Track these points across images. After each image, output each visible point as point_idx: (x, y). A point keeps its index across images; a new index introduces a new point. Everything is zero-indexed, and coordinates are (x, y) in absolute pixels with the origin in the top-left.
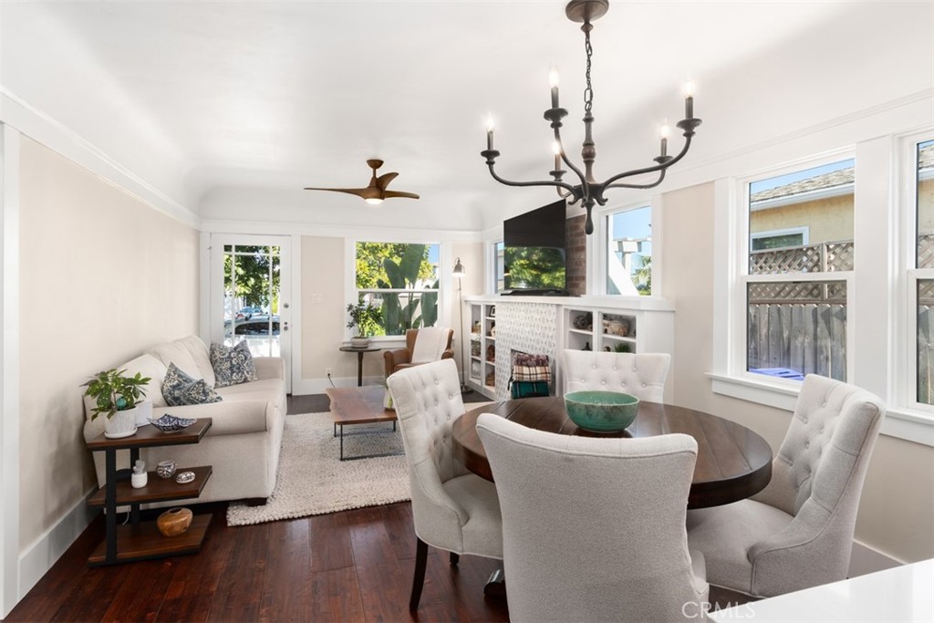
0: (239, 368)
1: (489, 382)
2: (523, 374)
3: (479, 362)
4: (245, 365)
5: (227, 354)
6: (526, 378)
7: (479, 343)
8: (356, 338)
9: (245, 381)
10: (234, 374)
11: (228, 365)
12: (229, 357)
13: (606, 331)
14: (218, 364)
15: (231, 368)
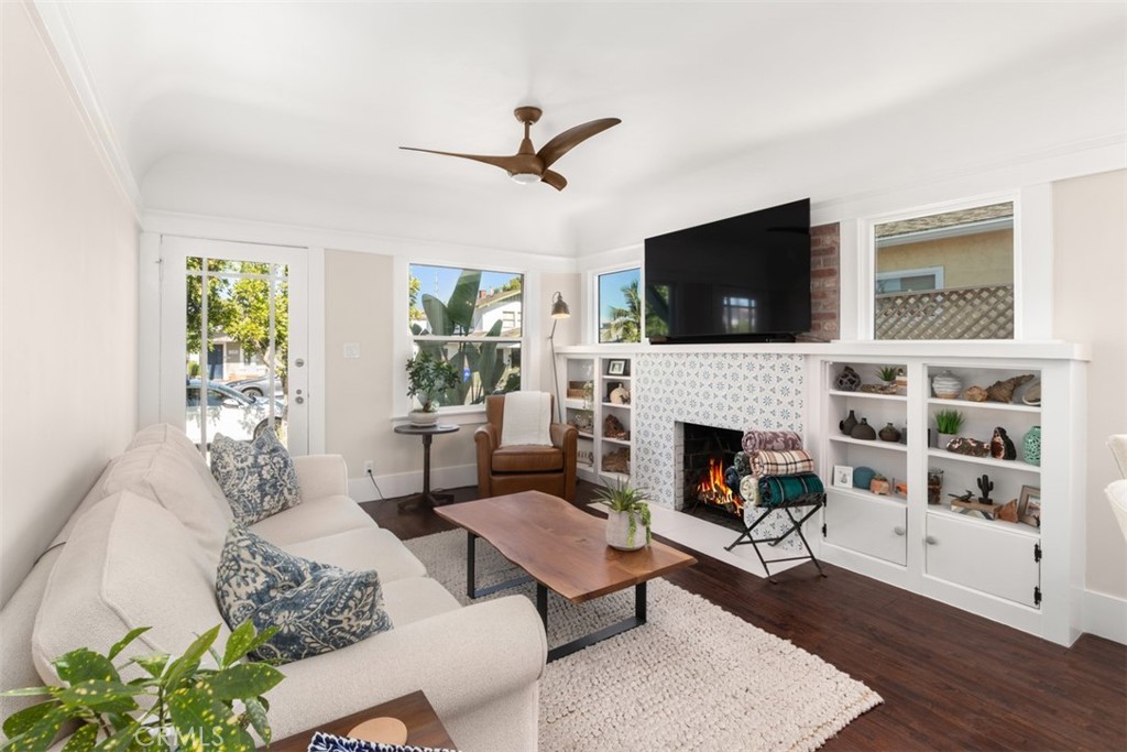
0: (274, 486)
1: (609, 467)
2: (777, 464)
3: (592, 439)
4: (285, 478)
5: (251, 460)
6: (782, 470)
7: (591, 413)
8: (415, 411)
9: (285, 507)
10: (267, 498)
11: (254, 480)
12: (255, 464)
13: (934, 395)
14: (232, 481)
15: (260, 487)
